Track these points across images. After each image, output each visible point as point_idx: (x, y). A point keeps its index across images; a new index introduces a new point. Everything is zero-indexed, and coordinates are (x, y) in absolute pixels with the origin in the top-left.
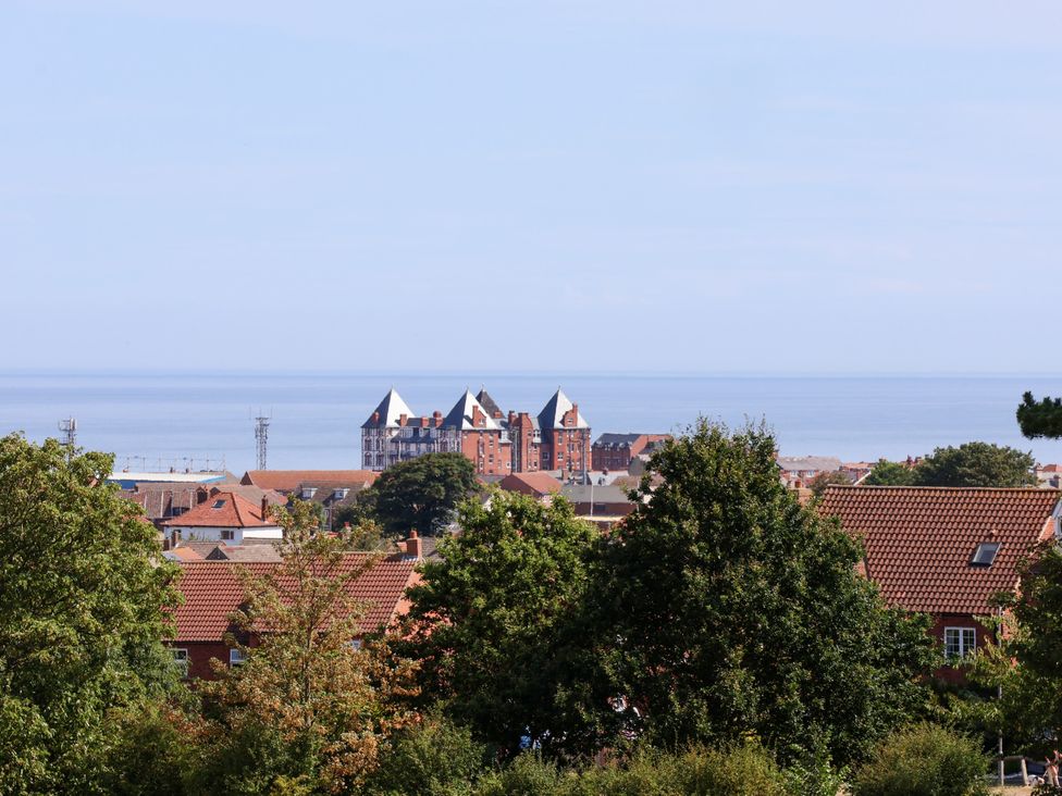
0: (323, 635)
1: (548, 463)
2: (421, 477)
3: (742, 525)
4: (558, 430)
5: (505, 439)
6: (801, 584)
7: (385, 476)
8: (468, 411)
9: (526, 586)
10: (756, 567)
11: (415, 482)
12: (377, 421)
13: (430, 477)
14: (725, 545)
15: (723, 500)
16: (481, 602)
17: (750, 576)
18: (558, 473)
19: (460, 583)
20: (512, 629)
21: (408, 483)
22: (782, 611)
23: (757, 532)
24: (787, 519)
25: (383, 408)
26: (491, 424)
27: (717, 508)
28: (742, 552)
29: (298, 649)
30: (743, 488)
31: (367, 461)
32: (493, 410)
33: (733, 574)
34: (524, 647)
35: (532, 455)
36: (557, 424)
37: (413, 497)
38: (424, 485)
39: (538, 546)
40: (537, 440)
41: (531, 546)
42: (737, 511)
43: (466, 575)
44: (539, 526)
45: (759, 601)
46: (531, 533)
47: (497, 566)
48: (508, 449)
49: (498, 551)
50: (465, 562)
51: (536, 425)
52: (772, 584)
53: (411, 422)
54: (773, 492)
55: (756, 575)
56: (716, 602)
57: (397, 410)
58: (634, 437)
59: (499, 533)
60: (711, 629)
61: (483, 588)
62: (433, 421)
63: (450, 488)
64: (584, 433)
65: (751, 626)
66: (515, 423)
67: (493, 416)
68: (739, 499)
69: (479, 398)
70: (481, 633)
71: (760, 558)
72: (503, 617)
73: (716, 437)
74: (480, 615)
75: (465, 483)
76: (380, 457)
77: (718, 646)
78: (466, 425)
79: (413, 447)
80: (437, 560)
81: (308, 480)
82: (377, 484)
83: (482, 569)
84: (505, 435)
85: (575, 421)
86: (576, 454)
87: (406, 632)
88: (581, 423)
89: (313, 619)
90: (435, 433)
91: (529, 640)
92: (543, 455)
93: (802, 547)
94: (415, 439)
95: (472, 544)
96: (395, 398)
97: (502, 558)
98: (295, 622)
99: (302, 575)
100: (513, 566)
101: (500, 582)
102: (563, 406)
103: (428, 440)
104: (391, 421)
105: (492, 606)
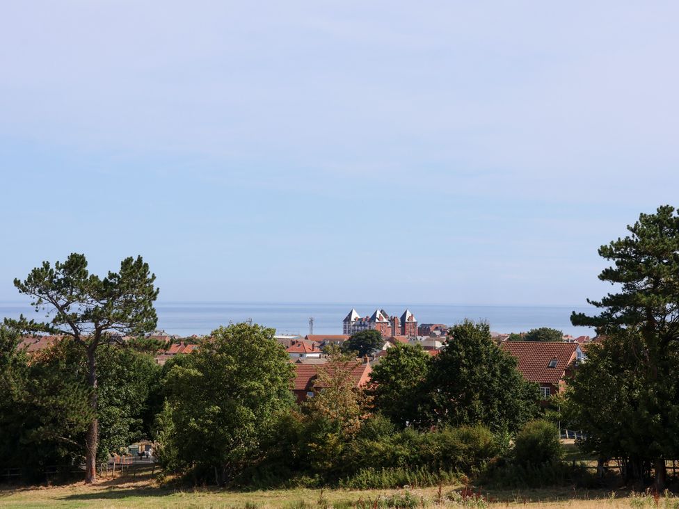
0: (342, 388)
1: (403, 333)
2: (364, 337)
3: (479, 354)
4: (407, 323)
5: (390, 325)
6: (498, 373)
7: (352, 337)
8: (378, 316)
9: (408, 373)
10: (483, 367)
11: (362, 339)
12: (348, 319)
13: (367, 337)
14: (473, 361)
15: (473, 346)
16: (393, 378)
17: (482, 370)
18: (407, 336)
19: (386, 371)
20: (403, 387)
21: (360, 339)
22: (492, 381)
23: (484, 356)
24: (494, 352)
25: (350, 315)
26: (385, 320)
27: (471, 348)
28: (479, 362)
29: (334, 392)
30: (480, 341)
31: (345, 332)
32: (386, 316)
33: (476, 369)
34: (407, 393)
35: (398, 331)
36: (407, 321)
37: (361, 344)
38: (365, 340)
39: (412, 360)
40: (400, 326)
41: (410, 359)
42: (478, 349)
43: (389, 369)
44: (412, 353)
45: (485, 378)
46: (410, 356)
47: (399, 366)
48: (390, 329)
49: (399, 361)
50: (388, 365)
51: (400, 321)
52: (489, 373)
53: (359, 319)
54: (489, 343)
55: (484, 370)
56: (470, 379)
57: (355, 315)
58: (431, 325)
59: (399, 356)
60: (469, 387)
61: (394, 373)
62: (366, 319)
63: (373, 341)
64: (415, 324)
65: (481, 386)
66: (393, 320)
67: (386, 318)
68: (478, 345)
69: (381, 312)
70: (393, 388)
71: (485, 364)
72: (401, 383)
73: (470, 325)
74: (393, 382)
75: (378, 339)
76: (349, 331)
77: (471, 393)
78: (377, 320)
79: (360, 328)
80: (379, 364)
81: (327, 338)
82: (350, 339)
83: (394, 367)
84: (390, 324)
85: (412, 320)
86: (413, 330)
87: (369, 387)
88: (414, 320)
89: (340, 383)
90: (367, 323)
91: (409, 390)
92: (402, 331)
93: (499, 361)
94: (361, 325)
95: (390, 359)
96: (354, 312)
97: (400, 364)
98: (334, 384)
99: (335, 368)
100: (404, 366)
101: (400, 371)
102: (408, 315)
103: (365, 325)
104: (353, 319)
105: (397, 379)
